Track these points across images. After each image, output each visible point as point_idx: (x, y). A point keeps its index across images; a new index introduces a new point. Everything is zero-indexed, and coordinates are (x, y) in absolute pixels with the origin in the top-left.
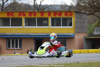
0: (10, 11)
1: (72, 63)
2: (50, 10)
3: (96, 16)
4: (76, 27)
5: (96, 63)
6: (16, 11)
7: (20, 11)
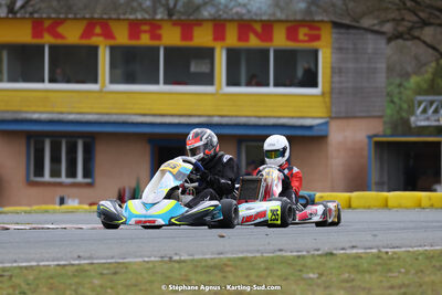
0: (44, 16)
1: (304, 257)
2: (221, 13)
3: (424, 42)
4: (335, 93)
5: (408, 259)
6: (70, 16)
7: (87, 16)
